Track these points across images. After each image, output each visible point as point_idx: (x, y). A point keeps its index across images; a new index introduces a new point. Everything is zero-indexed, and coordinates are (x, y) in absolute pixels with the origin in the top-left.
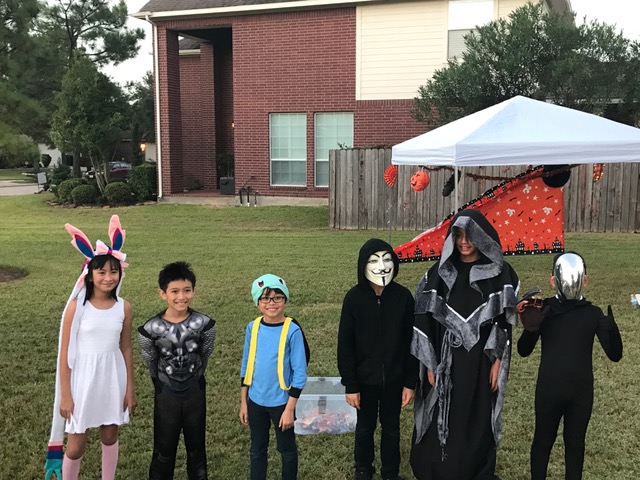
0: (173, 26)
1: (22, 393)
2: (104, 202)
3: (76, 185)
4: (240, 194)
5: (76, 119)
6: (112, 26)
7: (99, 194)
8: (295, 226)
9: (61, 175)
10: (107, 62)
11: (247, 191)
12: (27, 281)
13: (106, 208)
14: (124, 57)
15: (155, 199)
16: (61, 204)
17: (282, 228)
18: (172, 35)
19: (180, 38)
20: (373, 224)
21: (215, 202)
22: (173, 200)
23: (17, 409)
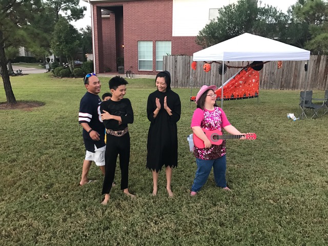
0: (99, 5)
1: (48, 154)
2: (73, 76)
3: (61, 69)
4: (127, 74)
5: (61, 42)
6: (74, 5)
7: (71, 73)
8: (149, 86)
9: (55, 65)
10: (72, 20)
11: (129, 72)
12: (45, 107)
13: (74, 78)
14: (79, 18)
16: (56, 77)
17: (144, 87)
18: (99, 9)
19: (102, 10)
20: (180, 86)
22: (100, 75)
23: (46, 161)
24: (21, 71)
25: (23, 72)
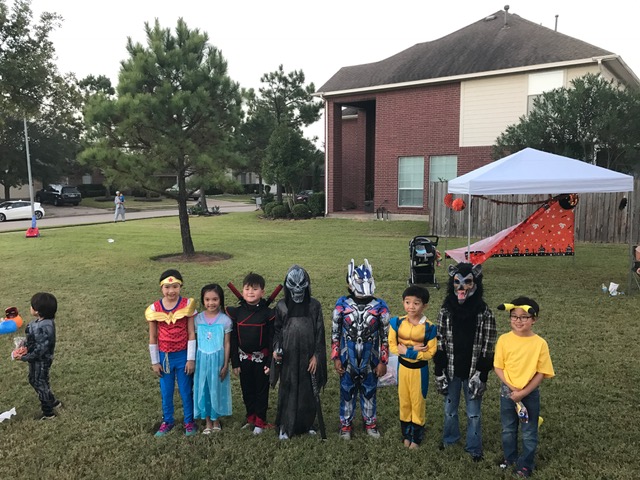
0: (338, 101)
2: (292, 217)
4: (378, 212)
5: (276, 163)
6: (305, 101)
7: (290, 211)
10: (301, 124)
11: (382, 210)
13: (292, 220)
14: (311, 121)
15: (323, 215)
16: (266, 217)
18: (337, 107)
19: (343, 108)
21: (361, 217)
22: (334, 216)
24: (218, 208)
25: (221, 210)
